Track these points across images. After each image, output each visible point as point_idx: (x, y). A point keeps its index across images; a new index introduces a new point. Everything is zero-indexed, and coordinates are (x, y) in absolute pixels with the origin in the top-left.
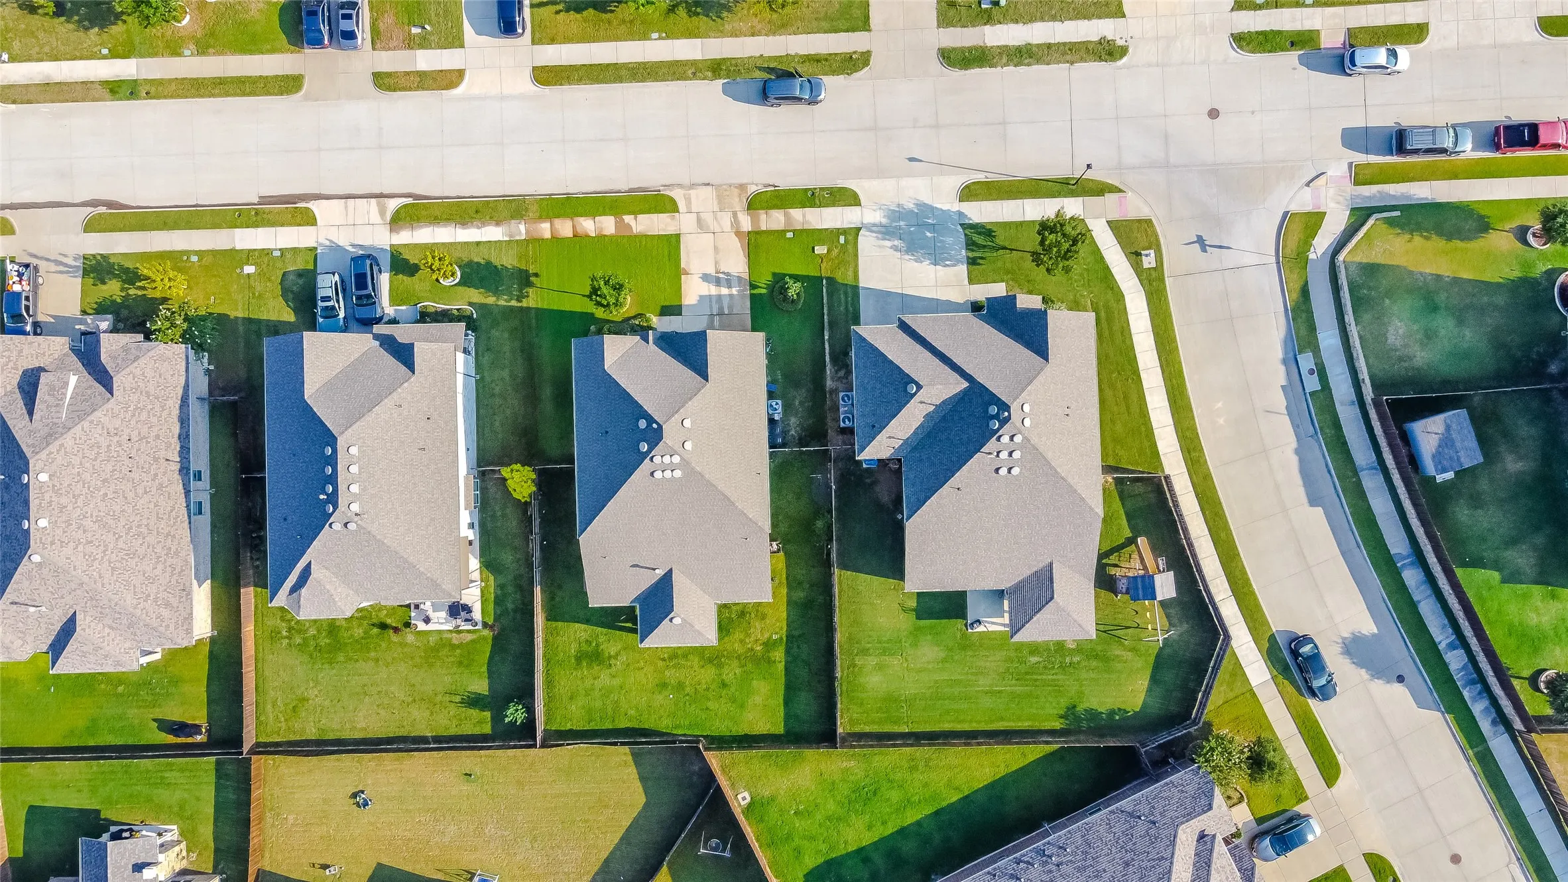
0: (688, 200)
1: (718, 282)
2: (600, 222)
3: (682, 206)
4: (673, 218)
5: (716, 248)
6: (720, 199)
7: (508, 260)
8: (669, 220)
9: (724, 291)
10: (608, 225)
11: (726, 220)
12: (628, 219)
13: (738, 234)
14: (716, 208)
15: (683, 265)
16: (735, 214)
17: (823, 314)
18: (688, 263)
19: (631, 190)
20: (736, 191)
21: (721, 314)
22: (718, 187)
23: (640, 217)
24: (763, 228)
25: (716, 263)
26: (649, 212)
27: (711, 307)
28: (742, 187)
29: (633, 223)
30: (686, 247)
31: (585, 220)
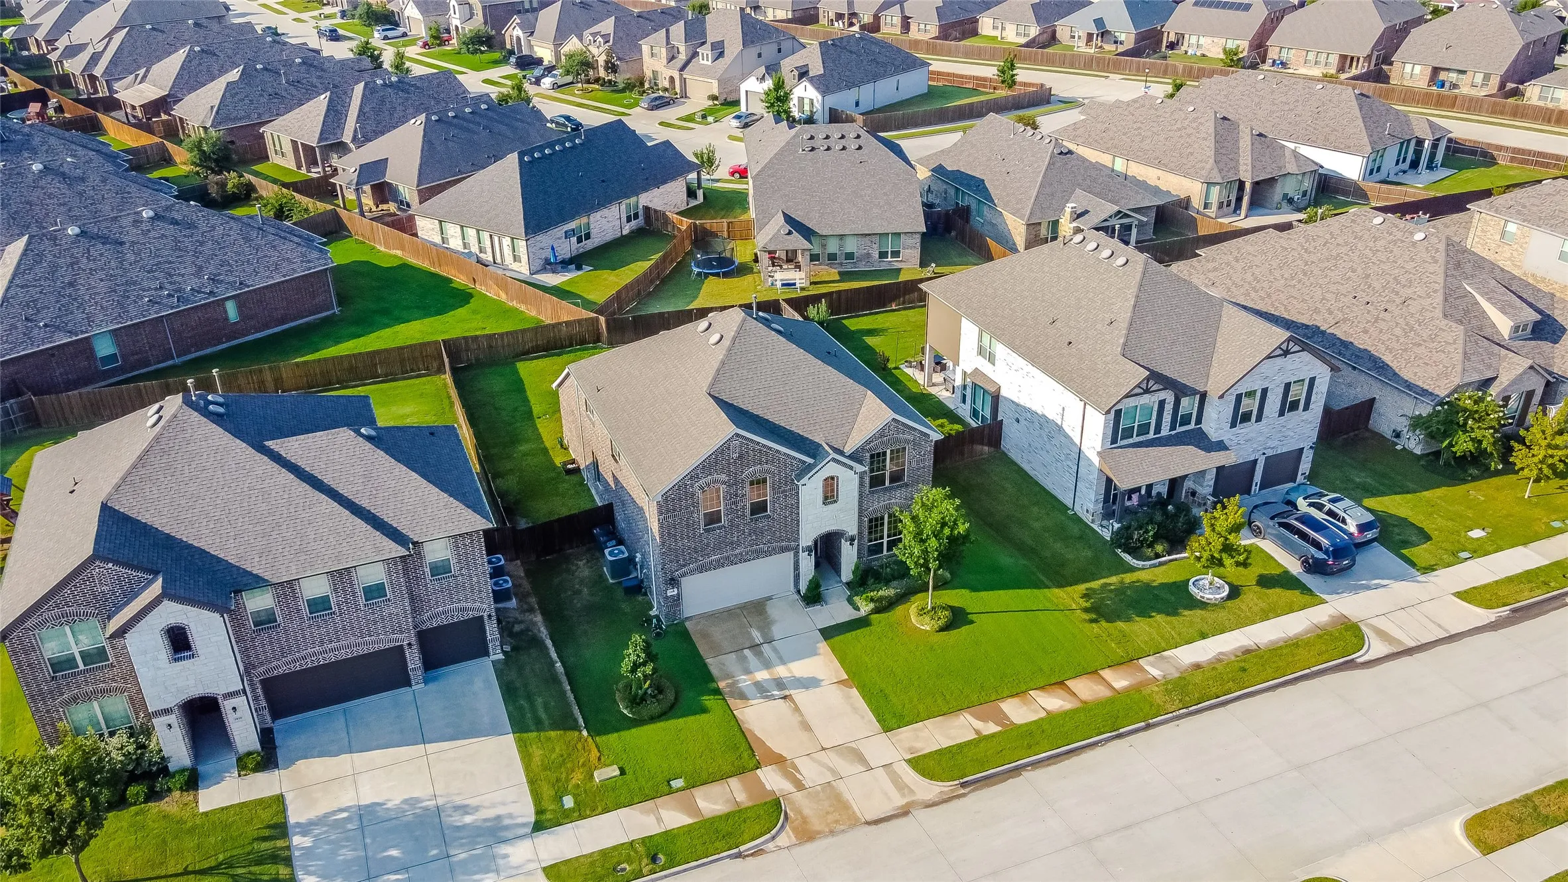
0: (901, 786)
1: (780, 684)
2: (1036, 712)
3: (910, 775)
4: (911, 750)
5: (806, 727)
6: (841, 804)
7: (1141, 628)
8: (918, 745)
9: (762, 675)
10: (1018, 712)
11: (810, 772)
12: (991, 728)
13: (778, 760)
14: (840, 786)
15: (854, 692)
16: (800, 786)
17: (573, 690)
18: (848, 697)
19: (1017, 771)
20: (816, 824)
21: (755, 647)
22: (855, 822)
23: (973, 736)
24: (734, 782)
25: (797, 709)
26: (961, 747)
27: (775, 650)
28: (807, 835)
29: (978, 724)
30: (863, 717)
31: (1061, 707)
